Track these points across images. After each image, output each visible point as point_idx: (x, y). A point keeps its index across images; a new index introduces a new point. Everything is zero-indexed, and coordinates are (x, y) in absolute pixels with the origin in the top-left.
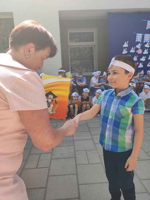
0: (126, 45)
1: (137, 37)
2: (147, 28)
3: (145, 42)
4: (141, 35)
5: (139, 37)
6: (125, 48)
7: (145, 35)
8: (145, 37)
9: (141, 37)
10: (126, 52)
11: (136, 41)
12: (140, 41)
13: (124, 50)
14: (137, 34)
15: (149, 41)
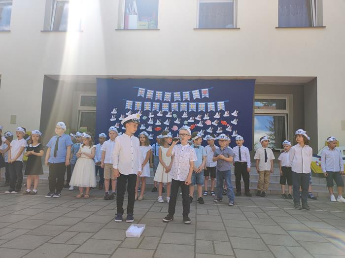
0: (114, 112)
1: (127, 103)
2: (138, 95)
3: (137, 110)
4: (132, 102)
5: (129, 104)
6: (113, 114)
7: (136, 102)
8: (136, 105)
9: (132, 104)
10: (115, 119)
11: (126, 108)
12: (131, 109)
13: (113, 117)
14: (127, 101)
15: (140, 109)
